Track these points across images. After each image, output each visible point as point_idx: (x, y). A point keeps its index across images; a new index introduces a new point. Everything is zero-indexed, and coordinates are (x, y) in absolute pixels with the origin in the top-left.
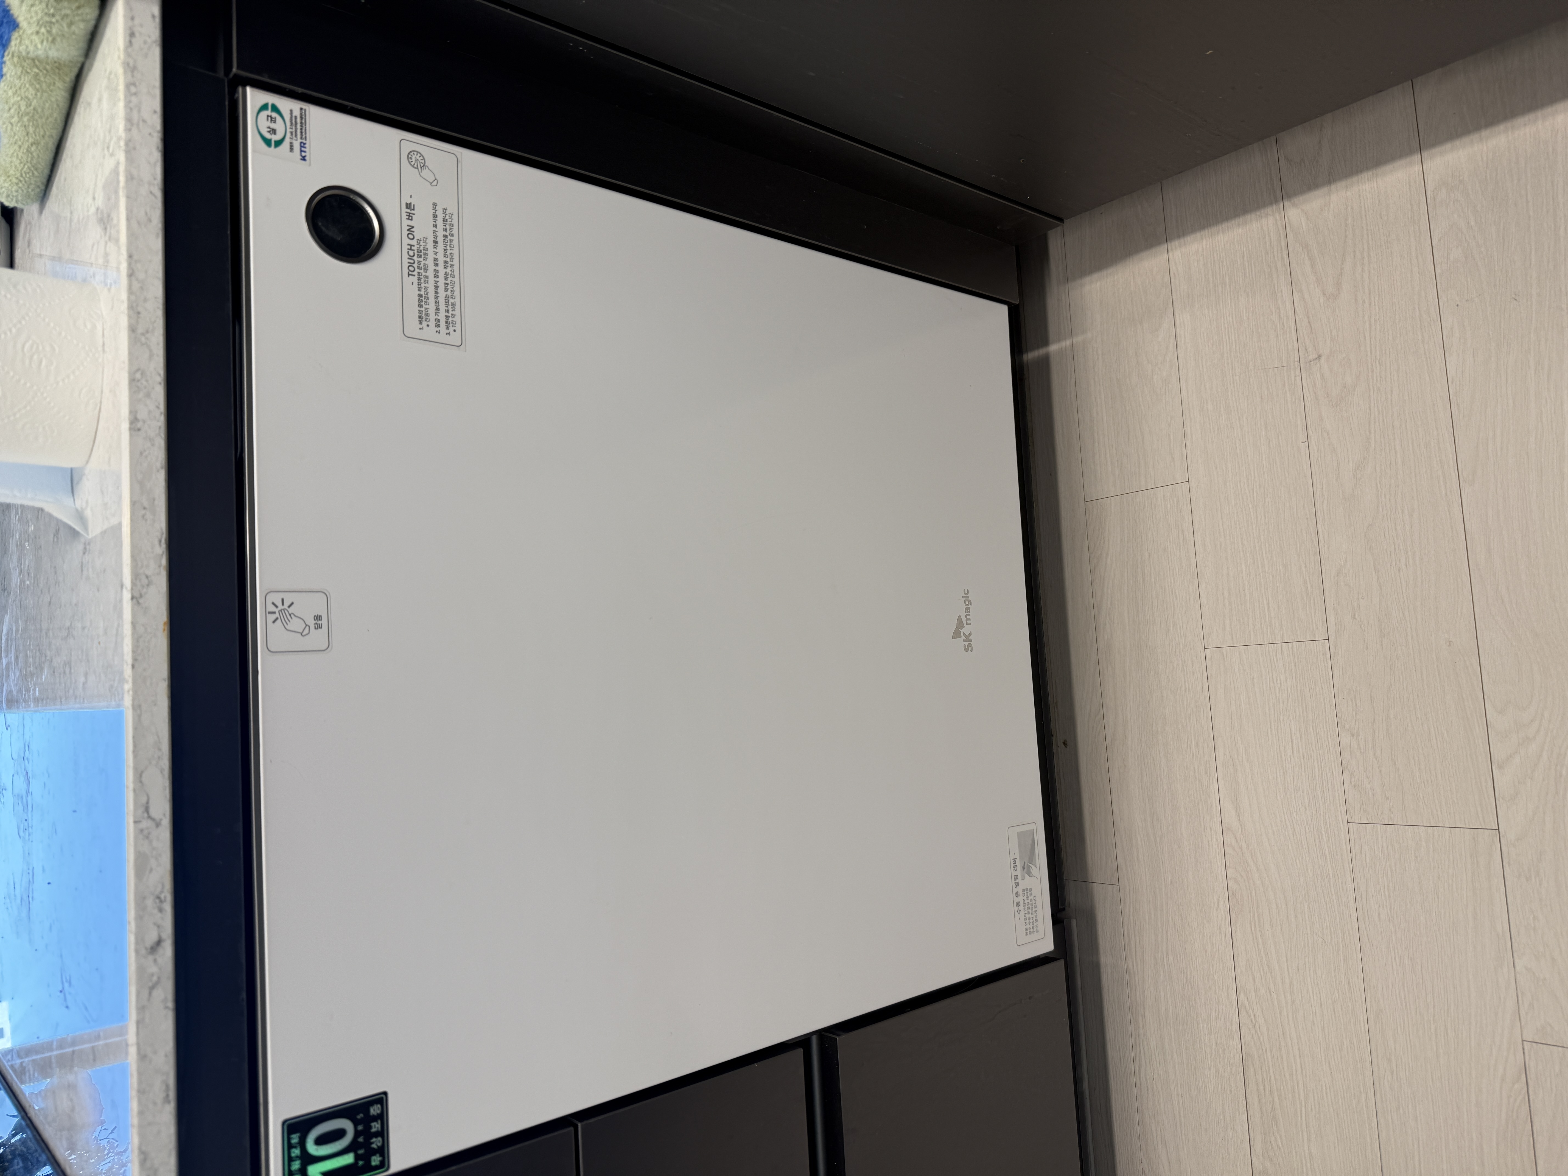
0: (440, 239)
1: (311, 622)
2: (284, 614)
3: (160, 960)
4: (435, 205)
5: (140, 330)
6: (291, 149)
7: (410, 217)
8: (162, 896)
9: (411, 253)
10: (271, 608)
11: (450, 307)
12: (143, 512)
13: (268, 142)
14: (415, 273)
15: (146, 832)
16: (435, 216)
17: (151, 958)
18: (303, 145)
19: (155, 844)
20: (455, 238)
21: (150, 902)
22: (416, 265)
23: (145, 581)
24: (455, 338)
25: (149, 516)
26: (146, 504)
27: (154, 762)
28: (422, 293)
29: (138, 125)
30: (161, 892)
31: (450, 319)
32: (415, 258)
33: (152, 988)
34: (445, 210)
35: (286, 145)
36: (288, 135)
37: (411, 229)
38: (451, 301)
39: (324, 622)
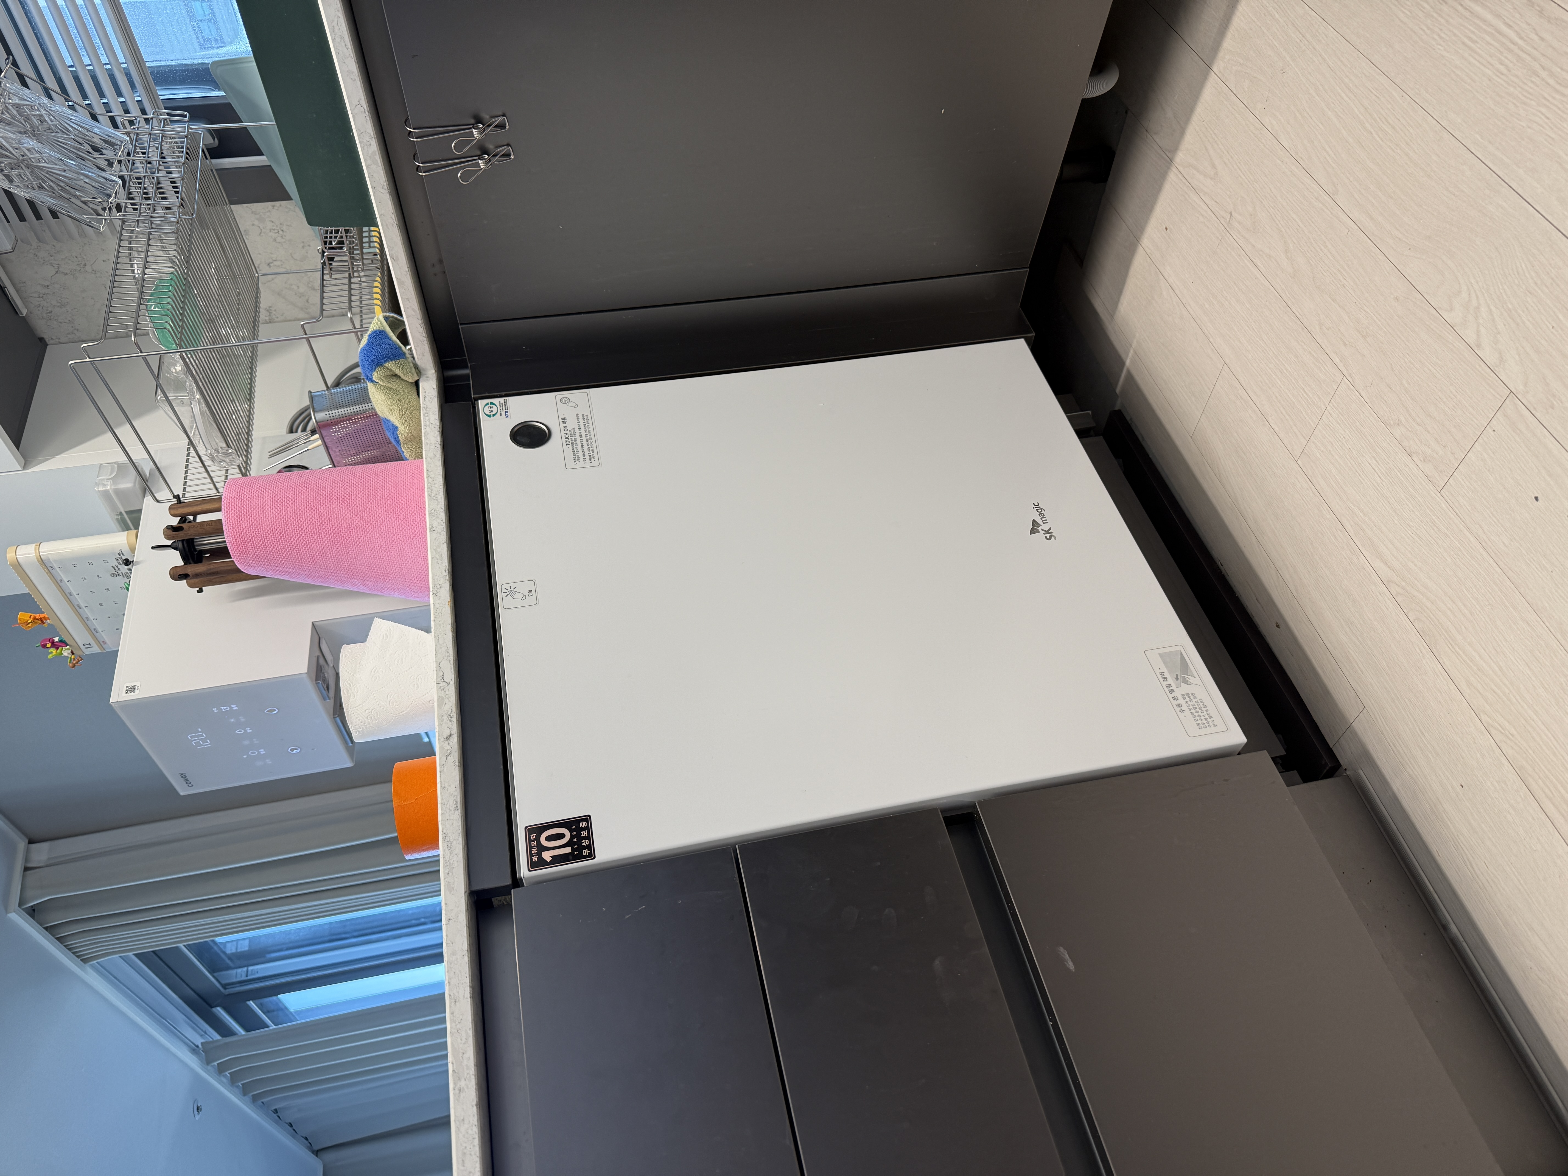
0: (582, 427)
1: (527, 594)
2: (512, 592)
3: (451, 744)
4: (577, 415)
5: (433, 495)
6: (501, 415)
7: (564, 423)
8: (451, 715)
9: (567, 436)
10: (504, 591)
11: (591, 452)
12: (437, 560)
13: (489, 416)
14: (570, 443)
15: (442, 688)
16: (578, 419)
17: (447, 742)
18: (506, 412)
19: (447, 692)
20: (591, 424)
21: (445, 718)
22: (570, 440)
23: (439, 587)
24: (595, 463)
25: (439, 561)
26: (438, 558)
27: (445, 658)
28: (575, 450)
29: (429, 426)
30: (451, 713)
31: (591, 457)
32: (570, 438)
33: (447, 756)
34: (583, 415)
35: (498, 414)
36: (499, 410)
37: (565, 427)
38: (591, 449)
39: (533, 593)
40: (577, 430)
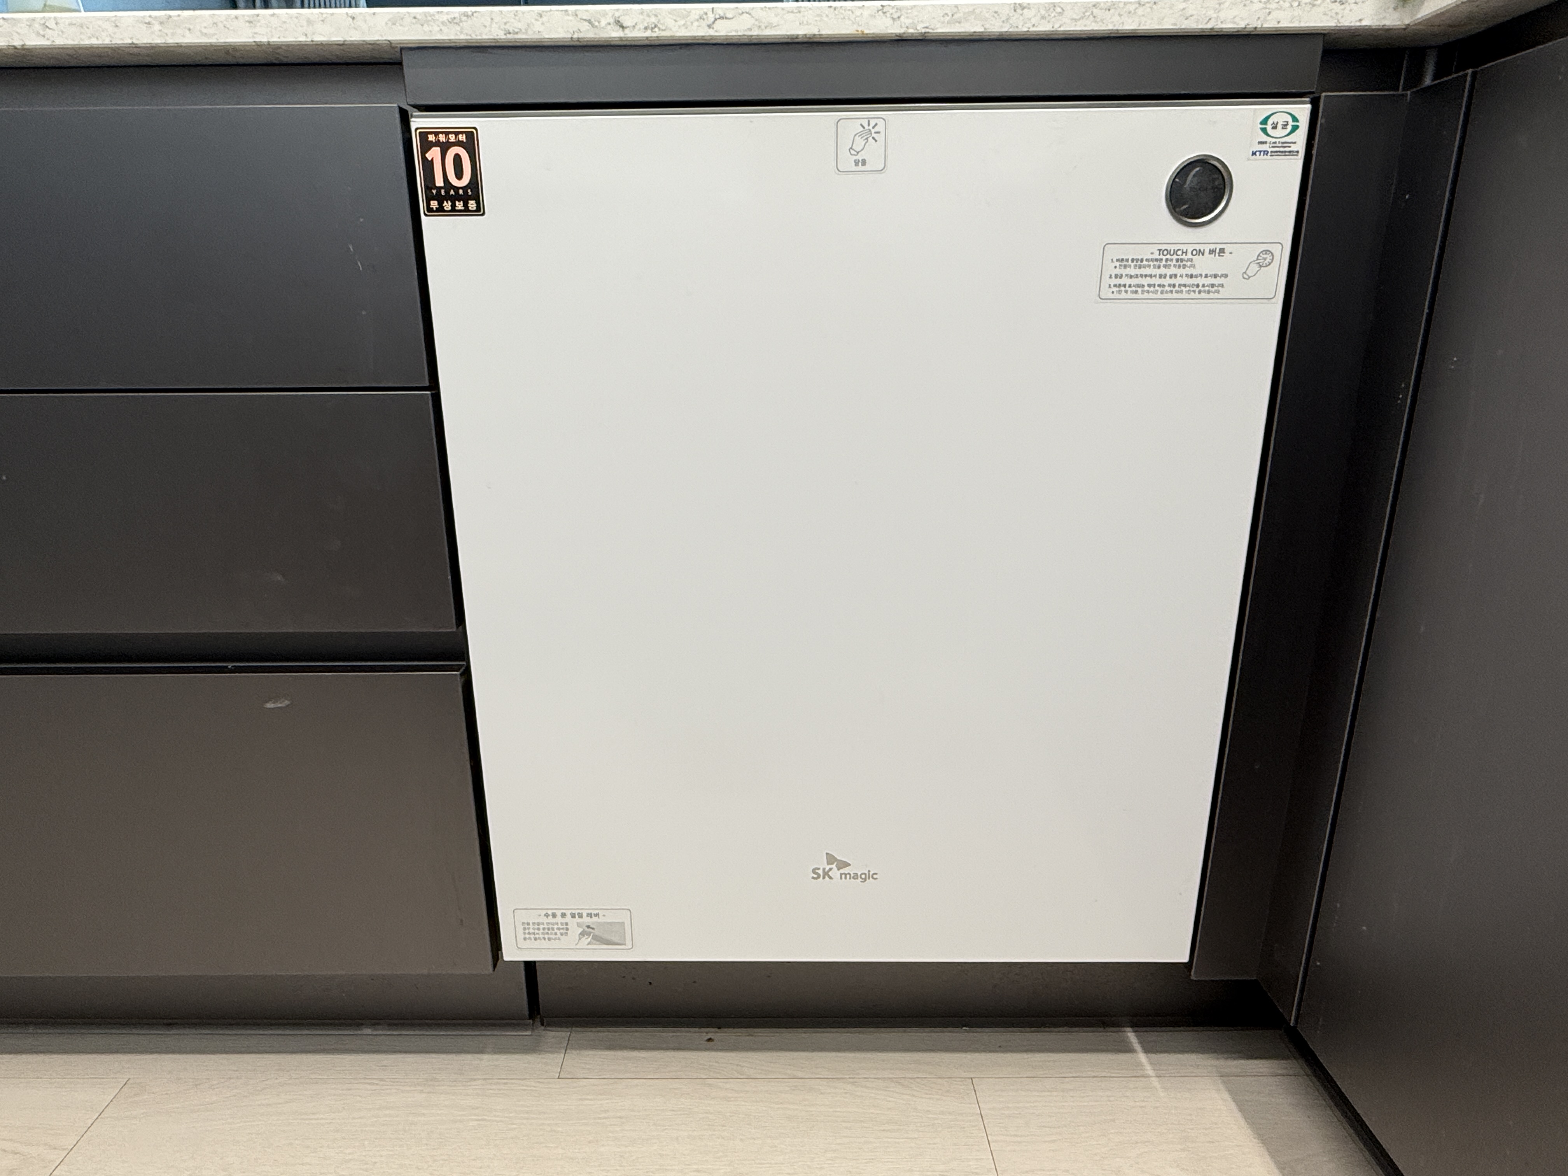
0: (1194, 281)
1: (860, 157)
2: (867, 134)
3: (609, 27)
6: (1261, 143)
7: (1212, 252)
8: (656, 29)
9: (1180, 253)
11: (1134, 289)
12: (950, 14)
13: (1265, 121)
14: (1162, 256)
15: (705, 17)
16: (1215, 276)
17: (612, 21)
18: (1266, 153)
19: (696, 24)
20: (1197, 295)
21: (653, 20)
22: (1169, 256)
23: (895, 16)
24: (1106, 293)
25: (947, 18)
26: (956, 16)
27: (757, 23)
28: (1145, 262)
31: (1123, 289)
32: (1175, 257)
33: (589, 21)
34: (1222, 286)
36: (1274, 140)
37: (1201, 252)
38: (1140, 290)
39: (860, 168)
40: (1189, 271)
